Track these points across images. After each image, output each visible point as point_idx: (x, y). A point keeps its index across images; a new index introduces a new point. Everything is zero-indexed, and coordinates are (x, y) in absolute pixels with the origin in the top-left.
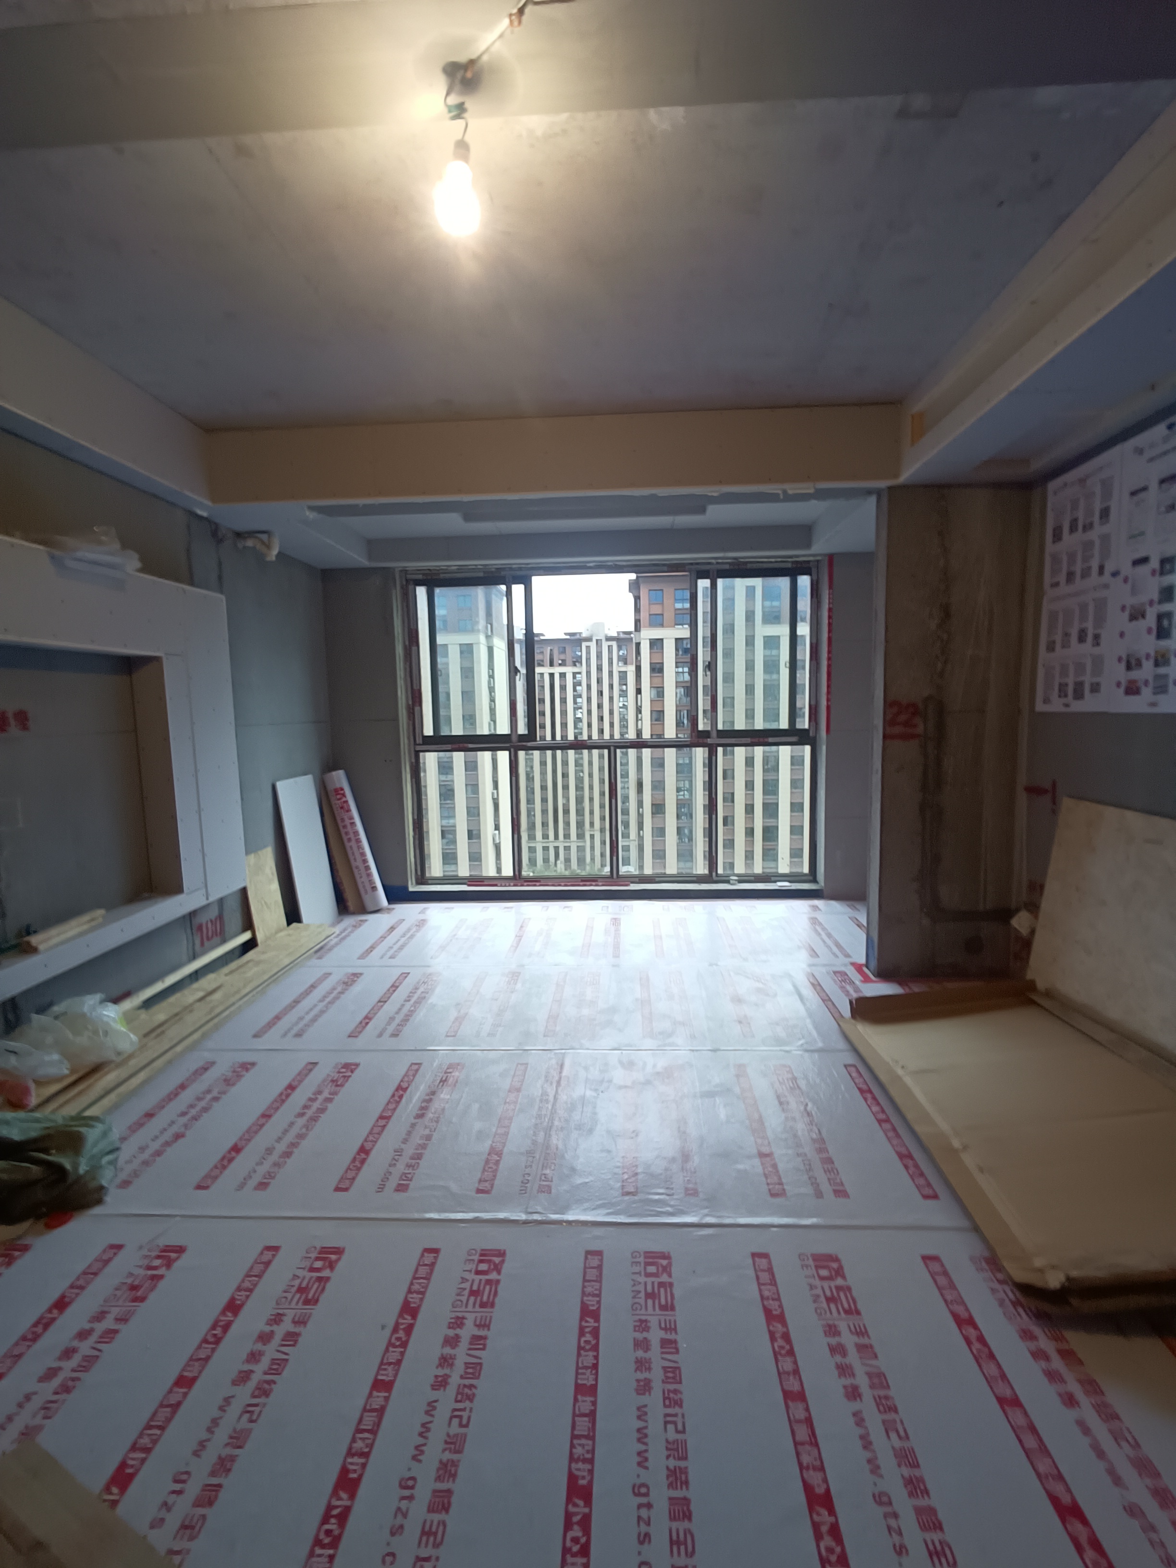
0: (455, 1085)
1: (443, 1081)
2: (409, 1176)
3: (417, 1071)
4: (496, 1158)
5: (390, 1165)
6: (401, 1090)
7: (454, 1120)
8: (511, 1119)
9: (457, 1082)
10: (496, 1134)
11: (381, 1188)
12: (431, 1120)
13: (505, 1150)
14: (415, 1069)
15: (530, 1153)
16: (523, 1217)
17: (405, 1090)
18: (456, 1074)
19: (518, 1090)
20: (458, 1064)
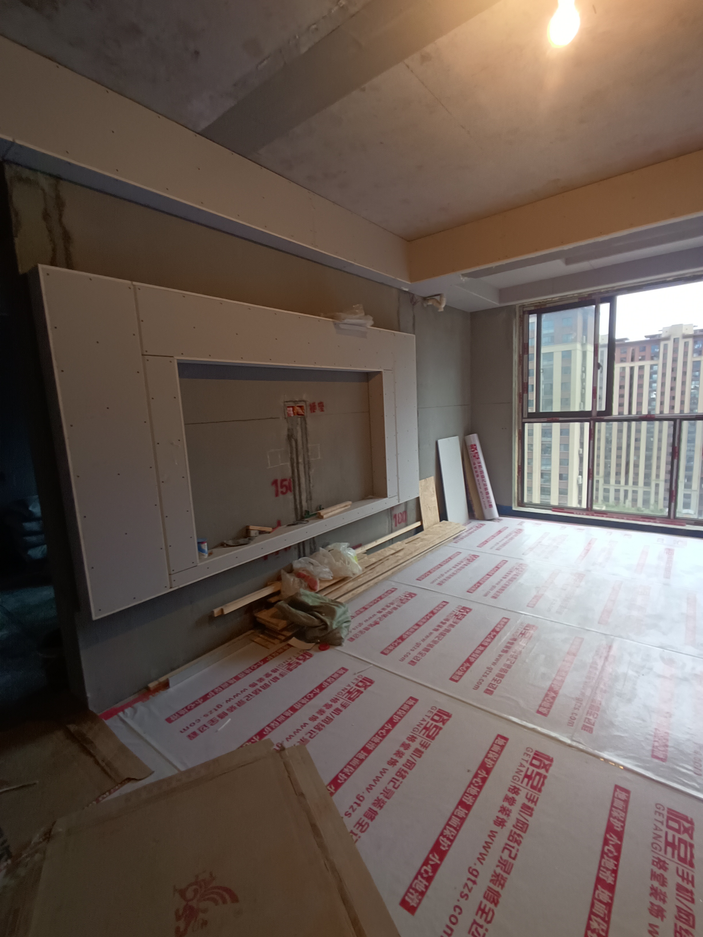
0: (530, 639)
1: (523, 634)
2: (495, 686)
3: (506, 623)
4: (553, 695)
5: (483, 676)
6: (495, 633)
7: (527, 661)
8: (566, 672)
9: (531, 637)
10: (555, 679)
11: (476, 688)
12: (512, 656)
13: (561, 692)
14: (505, 621)
15: (578, 700)
16: (569, 741)
17: (498, 632)
18: (532, 632)
19: (575, 655)
20: (534, 626)
